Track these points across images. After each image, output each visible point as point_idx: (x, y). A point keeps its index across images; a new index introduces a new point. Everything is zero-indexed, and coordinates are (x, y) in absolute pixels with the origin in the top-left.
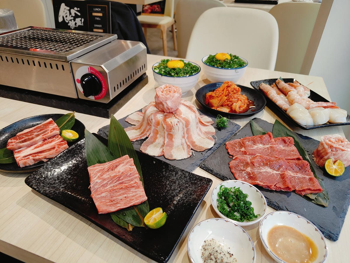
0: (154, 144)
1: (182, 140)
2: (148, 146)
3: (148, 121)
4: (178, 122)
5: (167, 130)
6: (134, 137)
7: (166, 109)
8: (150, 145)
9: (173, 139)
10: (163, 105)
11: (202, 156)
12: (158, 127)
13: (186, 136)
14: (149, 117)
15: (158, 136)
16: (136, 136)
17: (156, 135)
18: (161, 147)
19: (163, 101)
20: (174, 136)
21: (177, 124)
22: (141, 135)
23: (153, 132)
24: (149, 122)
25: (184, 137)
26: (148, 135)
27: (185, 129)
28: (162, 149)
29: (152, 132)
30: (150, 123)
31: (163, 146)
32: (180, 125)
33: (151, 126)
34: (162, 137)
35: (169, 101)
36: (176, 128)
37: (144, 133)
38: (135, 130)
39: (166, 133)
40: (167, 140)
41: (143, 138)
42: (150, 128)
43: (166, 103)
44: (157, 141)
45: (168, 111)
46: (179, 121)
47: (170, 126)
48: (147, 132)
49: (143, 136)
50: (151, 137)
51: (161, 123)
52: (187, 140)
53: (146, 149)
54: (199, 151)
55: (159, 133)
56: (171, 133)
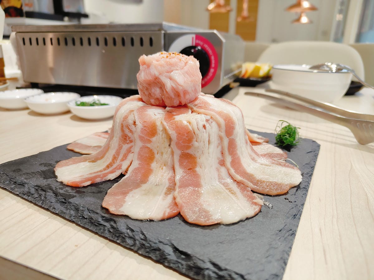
0: (144, 186)
1: (218, 170)
2: (125, 194)
3: (122, 130)
4: (207, 121)
5: (177, 144)
6: (84, 177)
7: (172, 95)
8: (131, 190)
9: (198, 169)
10: (162, 86)
11: (290, 205)
12: (154, 139)
13: (229, 159)
14: (126, 118)
15: (154, 165)
16: (91, 174)
17: (149, 164)
18: (166, 194)
19: (160, 74)
20: (198, 160)
21: (204, 126)
22: (106, 171)
23: (140, 157)
24: (127, 131)
25: (222, 163)
26: (124, 168)
27: (226, 142)
28: (170, 198)
29: (136, 156)
30: (130, 134)
31: (171, 189)
32: (213, 129)
33: (131, 141)
34: (164, 167)
35: (177, 72)
36: (203, 135)
37: (115, 166)
38: (89, 162)
39: (178, 153)
40: (180, 173)
41: (112, 177)
42: (131, 147)
43: (171, 79)
44: (152, 178)
45: (175, 101)
46: (208, 117)
47: (189, 132)
48: (123, 160)
49: (112, 172)
50: (133, 171)
51: (160, 128)
52: (232, 171)
53: (120, 204)
54: (274, 192)
55: (157, 156)
56: (190, 151)
